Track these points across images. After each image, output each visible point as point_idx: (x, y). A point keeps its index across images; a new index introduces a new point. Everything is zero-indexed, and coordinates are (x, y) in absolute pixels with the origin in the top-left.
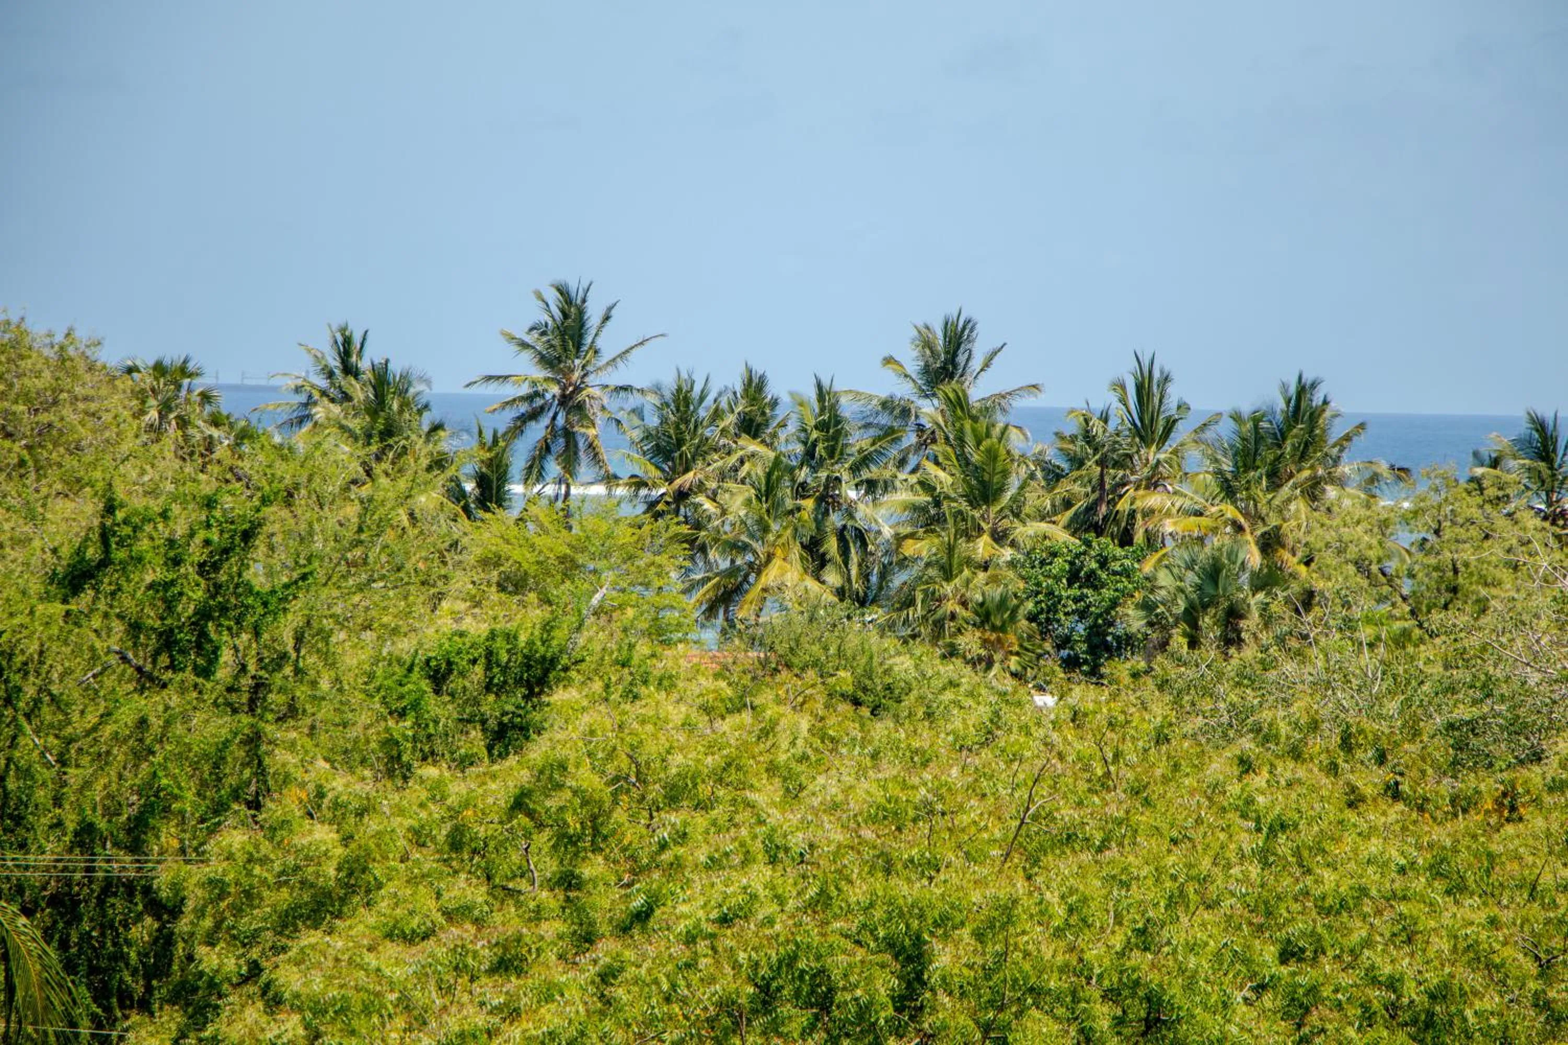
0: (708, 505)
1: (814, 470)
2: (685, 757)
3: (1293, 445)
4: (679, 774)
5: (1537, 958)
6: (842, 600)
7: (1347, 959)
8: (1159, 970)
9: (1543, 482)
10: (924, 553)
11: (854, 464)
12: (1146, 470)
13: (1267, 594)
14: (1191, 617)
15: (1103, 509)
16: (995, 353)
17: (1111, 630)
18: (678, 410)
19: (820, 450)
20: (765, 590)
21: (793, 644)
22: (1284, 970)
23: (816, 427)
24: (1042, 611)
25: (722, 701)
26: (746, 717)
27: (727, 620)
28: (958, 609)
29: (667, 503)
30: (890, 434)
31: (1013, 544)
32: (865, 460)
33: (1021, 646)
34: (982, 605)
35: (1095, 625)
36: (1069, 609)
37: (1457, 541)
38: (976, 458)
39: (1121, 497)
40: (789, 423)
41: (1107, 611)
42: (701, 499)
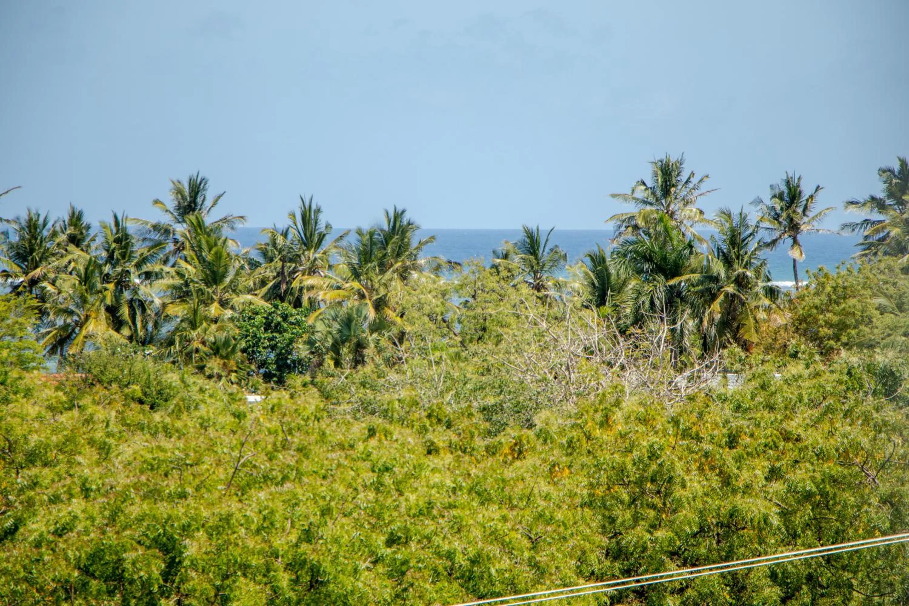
0: (50, 288)
1: (114, 267)
2: (39, 436)
3: (392, 248)
4: (36, 446)
5: (530, 538)
6: (131, 342)
7: (425, 541)
8: (317, 553)
9: (532, 267)
10: (180, 314)
11: (138, 263)
12: (308, 263)
13: (379, 334)
14: (336, 348)
15: (284, 287)
16: (220, 197)
17: (289, 357)
18: (30, 232)
19: (116, 255)
20: (85, 337)
21: (102, 368)
22: (389, 551)
23: (115, 241)
24: (249, 347)
25: (61, 403)
26: (75, 412)
27: (62, 355)
28: (200, 346)
29: (25, 287)
30: (158, 245)
31: (233, 308)
32: (144, 260)
33: (238, 367)
34: (214, 343)
35: (281, 354)
36: (265, 345)
37: (485, 302)
38: (209, 258)
39: (294, 279)
40: (97, 239)
41: (288, 346)
42: (45, 284)
